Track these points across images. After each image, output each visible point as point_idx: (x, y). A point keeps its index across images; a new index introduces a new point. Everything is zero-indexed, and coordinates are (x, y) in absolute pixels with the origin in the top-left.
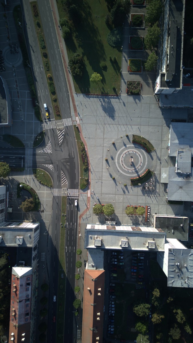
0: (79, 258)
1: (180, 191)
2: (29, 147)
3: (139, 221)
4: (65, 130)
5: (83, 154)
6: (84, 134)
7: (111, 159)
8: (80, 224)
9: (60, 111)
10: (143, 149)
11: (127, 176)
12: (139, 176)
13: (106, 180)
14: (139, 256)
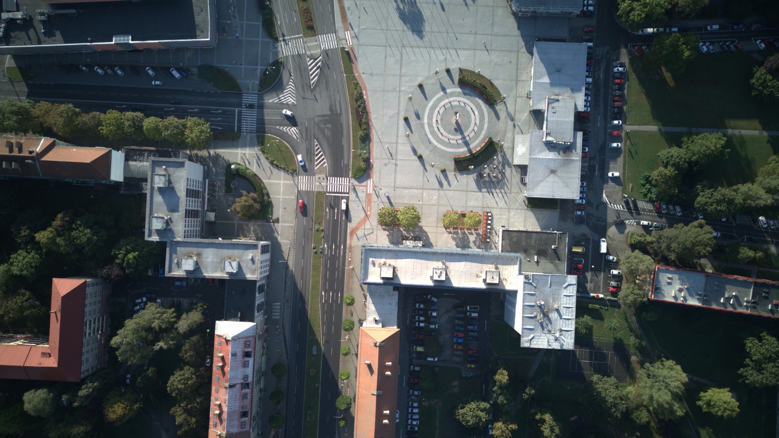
0: (349, 315)
1: (552, 180)
2: (250, 91)
3: (469, 242)
4: (323, 57)
5: (359, 106)
6: (361, 67)
7: (414, 116)
8: (351, 247)
9: (314, 19)
10: (480, 98)
11: (448, 152)
12: (470, 151)
13: (404, 160)
14: (469, 311)
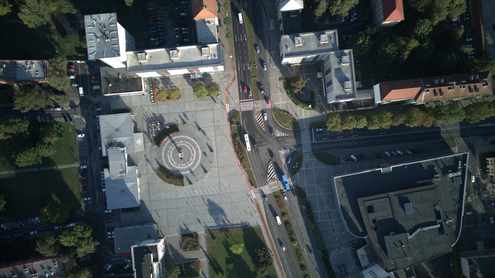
0: (228, 28)
1: (117, 125)
2: (308, 153)
3: (162, 82)
4: (267, 181)
5: (241, 154)
6: (244, 178)
7: (207, 154)
8: (234, 70)
9: (276, 202)
10: (169, 170)
11: (184, 135)
12: (170, 138)
13: (210, 127)
14: (157, 41)
